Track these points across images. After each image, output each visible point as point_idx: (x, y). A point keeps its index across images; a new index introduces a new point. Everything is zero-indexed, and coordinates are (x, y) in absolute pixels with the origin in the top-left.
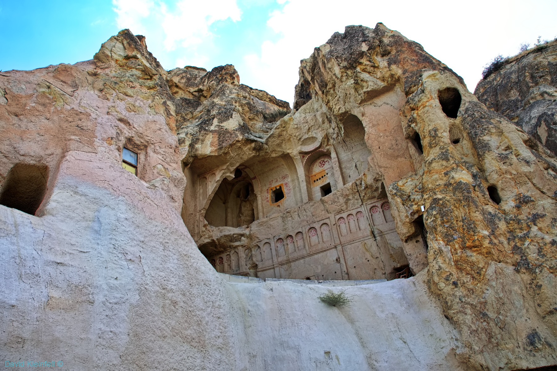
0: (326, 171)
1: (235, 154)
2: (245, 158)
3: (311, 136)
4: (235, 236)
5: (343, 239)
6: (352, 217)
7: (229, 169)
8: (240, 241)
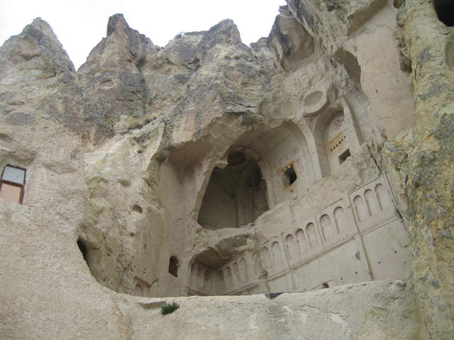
0: (344, 134)
1: (220, 135)
2: (235, 137)
3: (314, 91)
4: (237, 238)
5: (362, 226)
6: (371, 193)
7: (217, 156)
8: (246, 244)
